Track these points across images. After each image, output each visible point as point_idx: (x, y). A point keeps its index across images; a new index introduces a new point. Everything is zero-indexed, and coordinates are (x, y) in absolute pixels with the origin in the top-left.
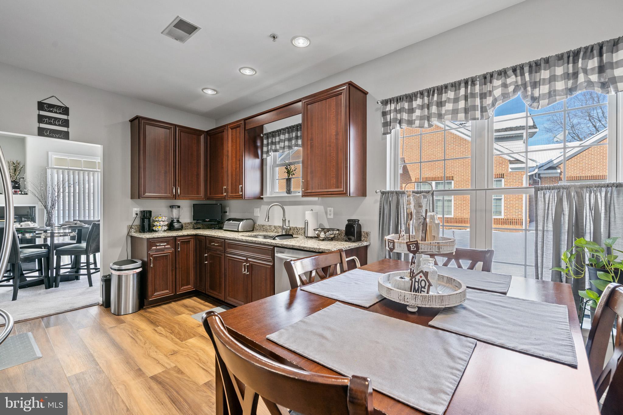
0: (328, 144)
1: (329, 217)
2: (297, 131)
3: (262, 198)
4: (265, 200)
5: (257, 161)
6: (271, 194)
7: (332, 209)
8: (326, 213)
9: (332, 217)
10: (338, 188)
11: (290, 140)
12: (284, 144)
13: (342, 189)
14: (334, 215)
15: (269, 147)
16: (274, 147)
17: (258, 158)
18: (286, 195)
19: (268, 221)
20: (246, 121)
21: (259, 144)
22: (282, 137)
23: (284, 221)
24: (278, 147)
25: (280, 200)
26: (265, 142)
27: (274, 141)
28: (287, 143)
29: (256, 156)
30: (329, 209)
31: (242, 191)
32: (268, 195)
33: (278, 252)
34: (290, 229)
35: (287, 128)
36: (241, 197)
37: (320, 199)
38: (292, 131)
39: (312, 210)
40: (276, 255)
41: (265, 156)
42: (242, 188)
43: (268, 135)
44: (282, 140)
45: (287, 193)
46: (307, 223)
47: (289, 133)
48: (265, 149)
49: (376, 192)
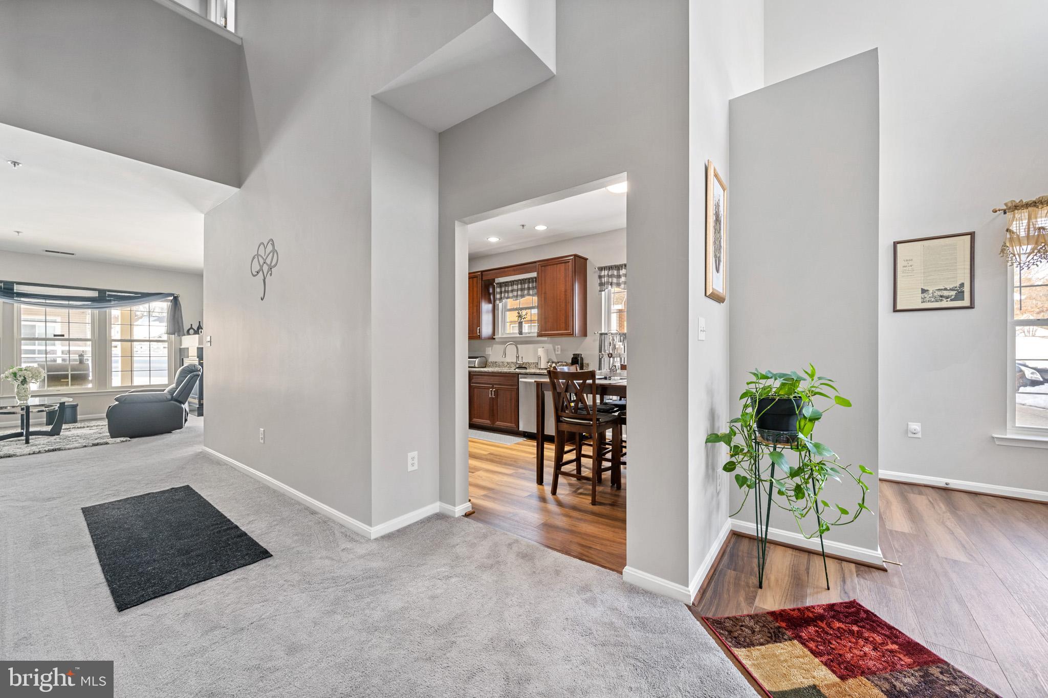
0: (558, 298)
1: (557, 353)
2: (529, 283)
3: (494, 339)
4: (497, 340)
5: (490, 306)
6: (502, 334)
7: (559, 346)
8: (555, 350)
9: (559, 352)
10: (566, 330)
11: (522, 290)
12: (517, 293)
13: (570, 331)
14: (561, 350)
15: (503, 295)
16: (506, 295)
17: (491, 303)
18: (519, 335)
19: (505, 357)
20: (483, 273)
21: (491, 291)
22: (515, 287)
23: (518, 357)
24: (511, 295)
25: (515, 340)
26: (498, 290)
27: (507, 290)
28: (519, 293)
29: (490, 302)
30: (556, 347)
31: (480, 332)
32: (500, 336)
33: (521, 378)
34: (523, 364)
35: (520, 280)
36: (479, 337)
37: (549, 339)
38: (525, 283)
39: (543, 347)
40: (520, 380)
41: (497, 302)
42: (479, 329)
43: (501, 285)
44: (515, 289)
45: (520, 334)
46: (540, 357)
47: (521, 284)
48: (498, 296)
49: (595, 334)
